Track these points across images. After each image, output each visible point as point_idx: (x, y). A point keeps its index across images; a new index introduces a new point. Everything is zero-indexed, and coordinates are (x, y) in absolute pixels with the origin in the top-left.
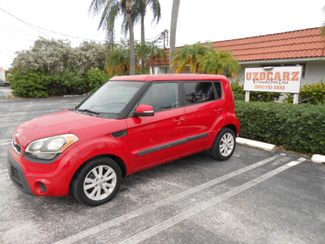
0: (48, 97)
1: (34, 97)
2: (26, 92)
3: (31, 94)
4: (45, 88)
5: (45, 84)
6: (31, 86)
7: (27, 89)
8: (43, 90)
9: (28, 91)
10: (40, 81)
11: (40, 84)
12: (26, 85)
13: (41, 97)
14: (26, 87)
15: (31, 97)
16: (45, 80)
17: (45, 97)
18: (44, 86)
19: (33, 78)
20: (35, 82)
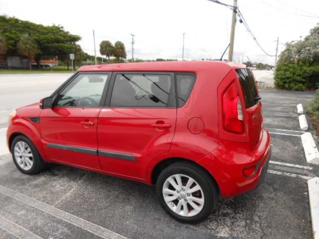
0: (306, 90)
1: (290, 89)
2: (282, 83)
3: (287, 86)
4: (304, 80)
5: (304, 76)
6: (288, 78)
7: (284, 81)
8: (300, 82)
9: (285, 83)
10: (298, 72)
11: (299, 75)
12: (284, 77)
13: (297, 90)
14: (283, 79)
15: (286, 89)
16: (305, 72)
17: (302, 90)
18: (304, 78)
19: (292, 69)
20: (294, 74)
